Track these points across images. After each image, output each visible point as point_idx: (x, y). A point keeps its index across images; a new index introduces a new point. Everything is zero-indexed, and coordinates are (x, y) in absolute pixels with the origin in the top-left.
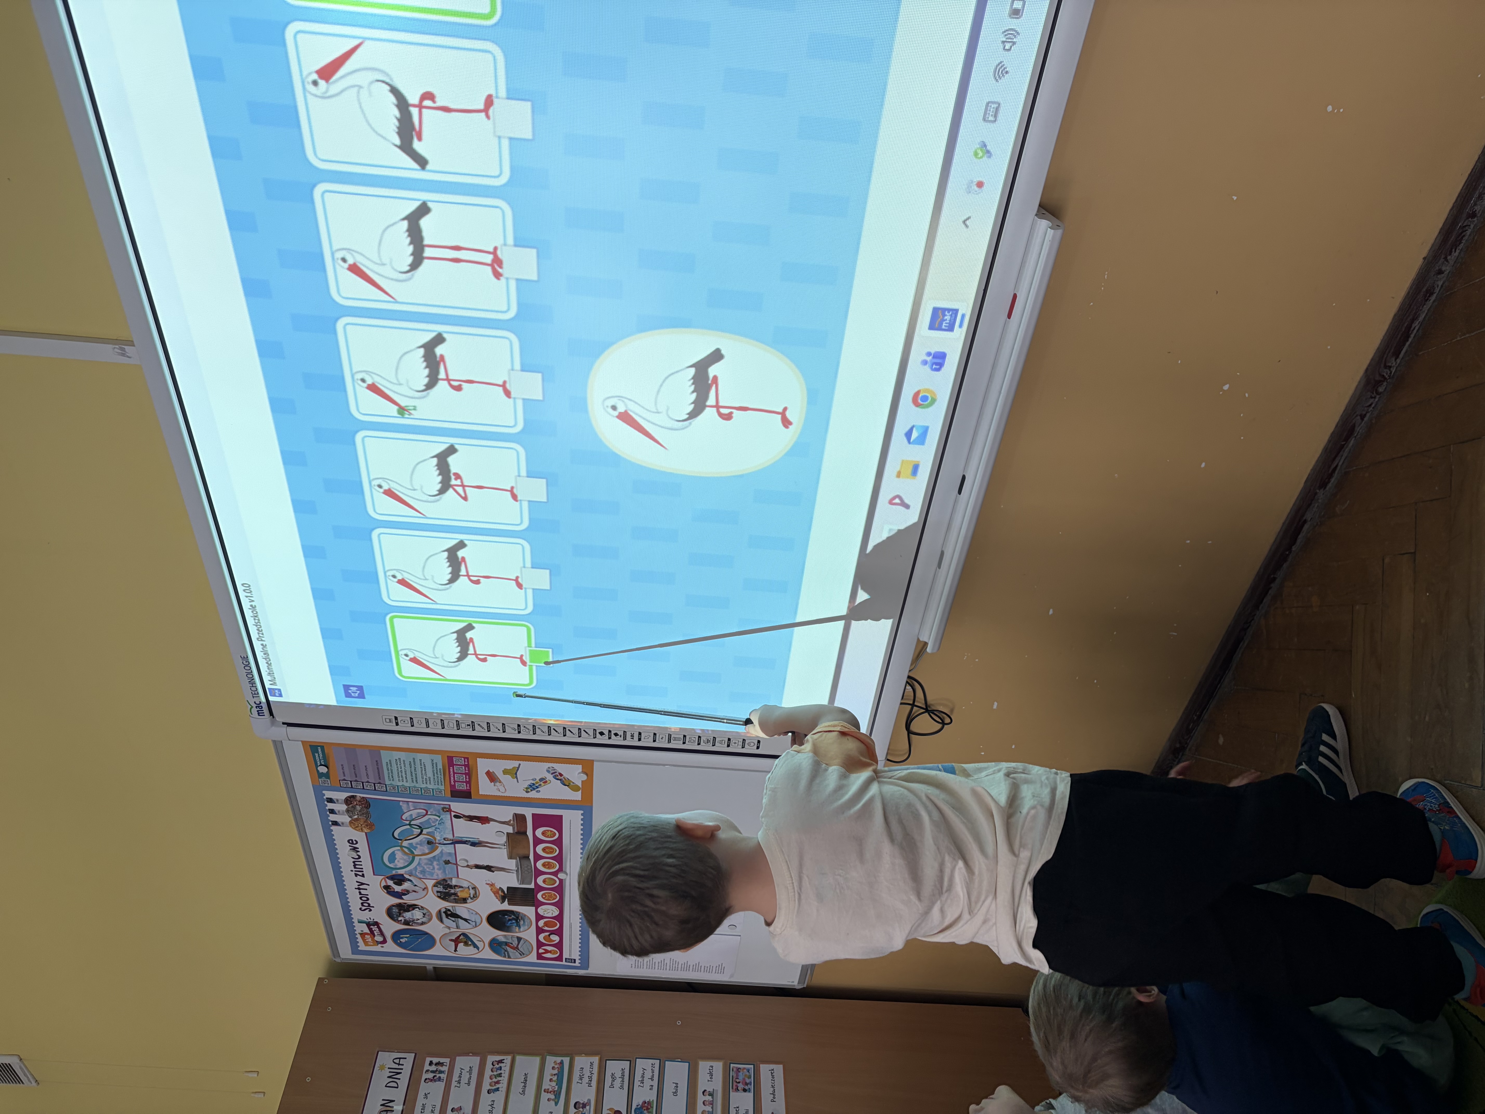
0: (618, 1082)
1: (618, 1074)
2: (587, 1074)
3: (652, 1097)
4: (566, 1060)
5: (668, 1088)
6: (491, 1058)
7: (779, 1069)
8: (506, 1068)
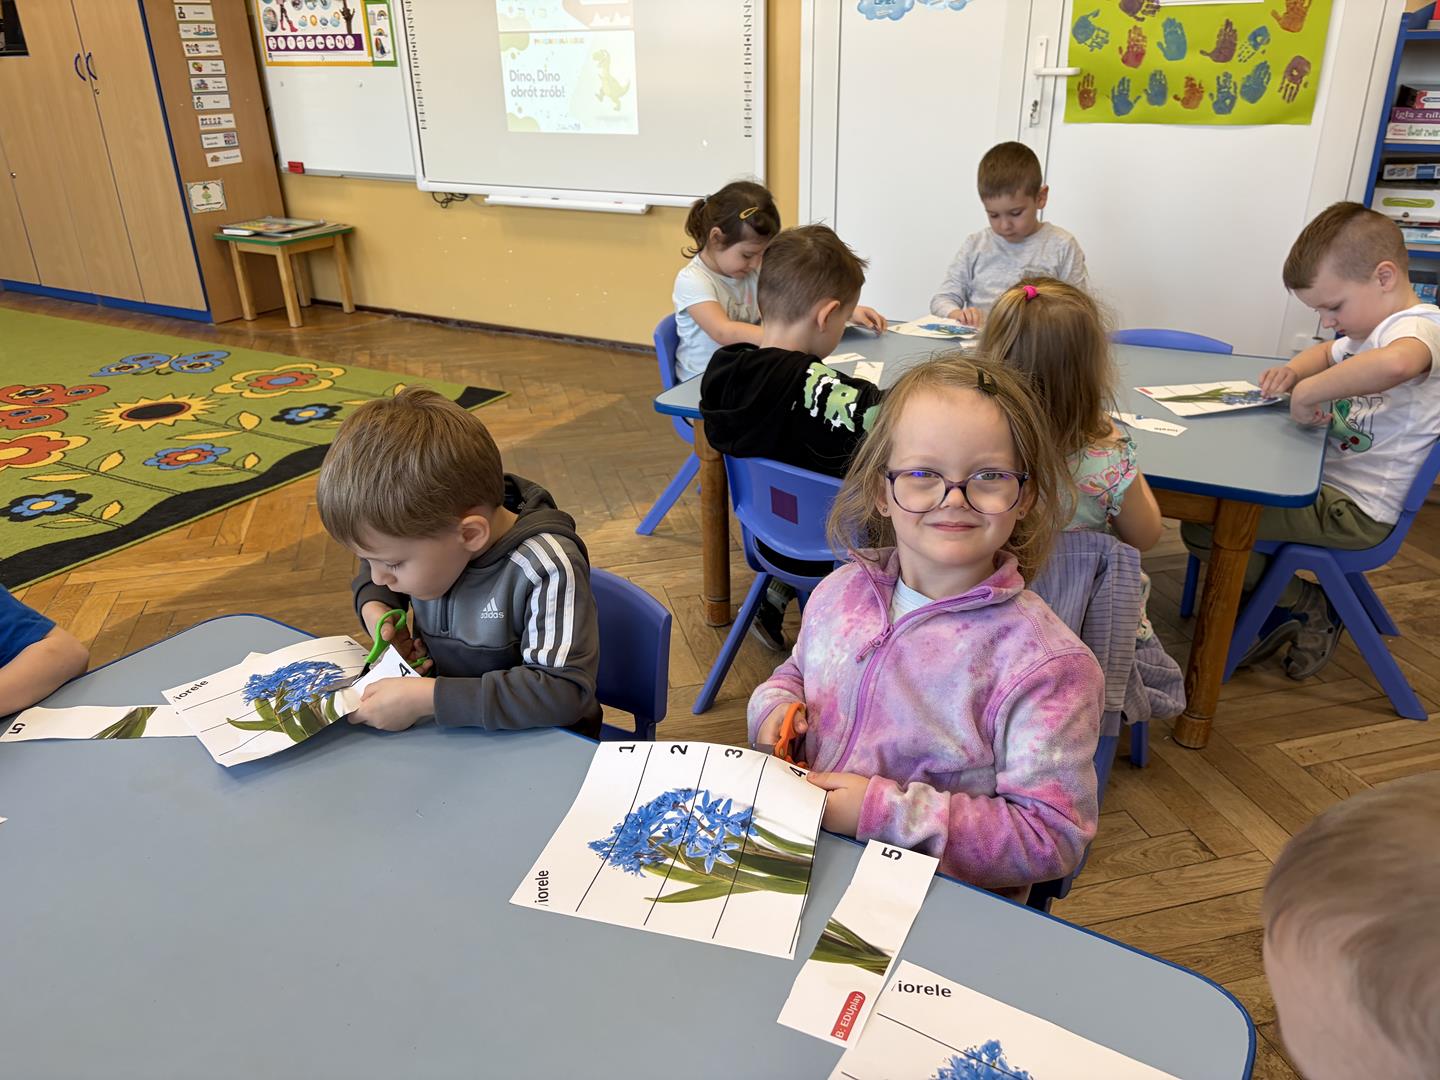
0: (214, 68)
1: (217, 68)
2: (213, 49)
3: (211, 89)
5: (217, 98)
7: (239, 160)
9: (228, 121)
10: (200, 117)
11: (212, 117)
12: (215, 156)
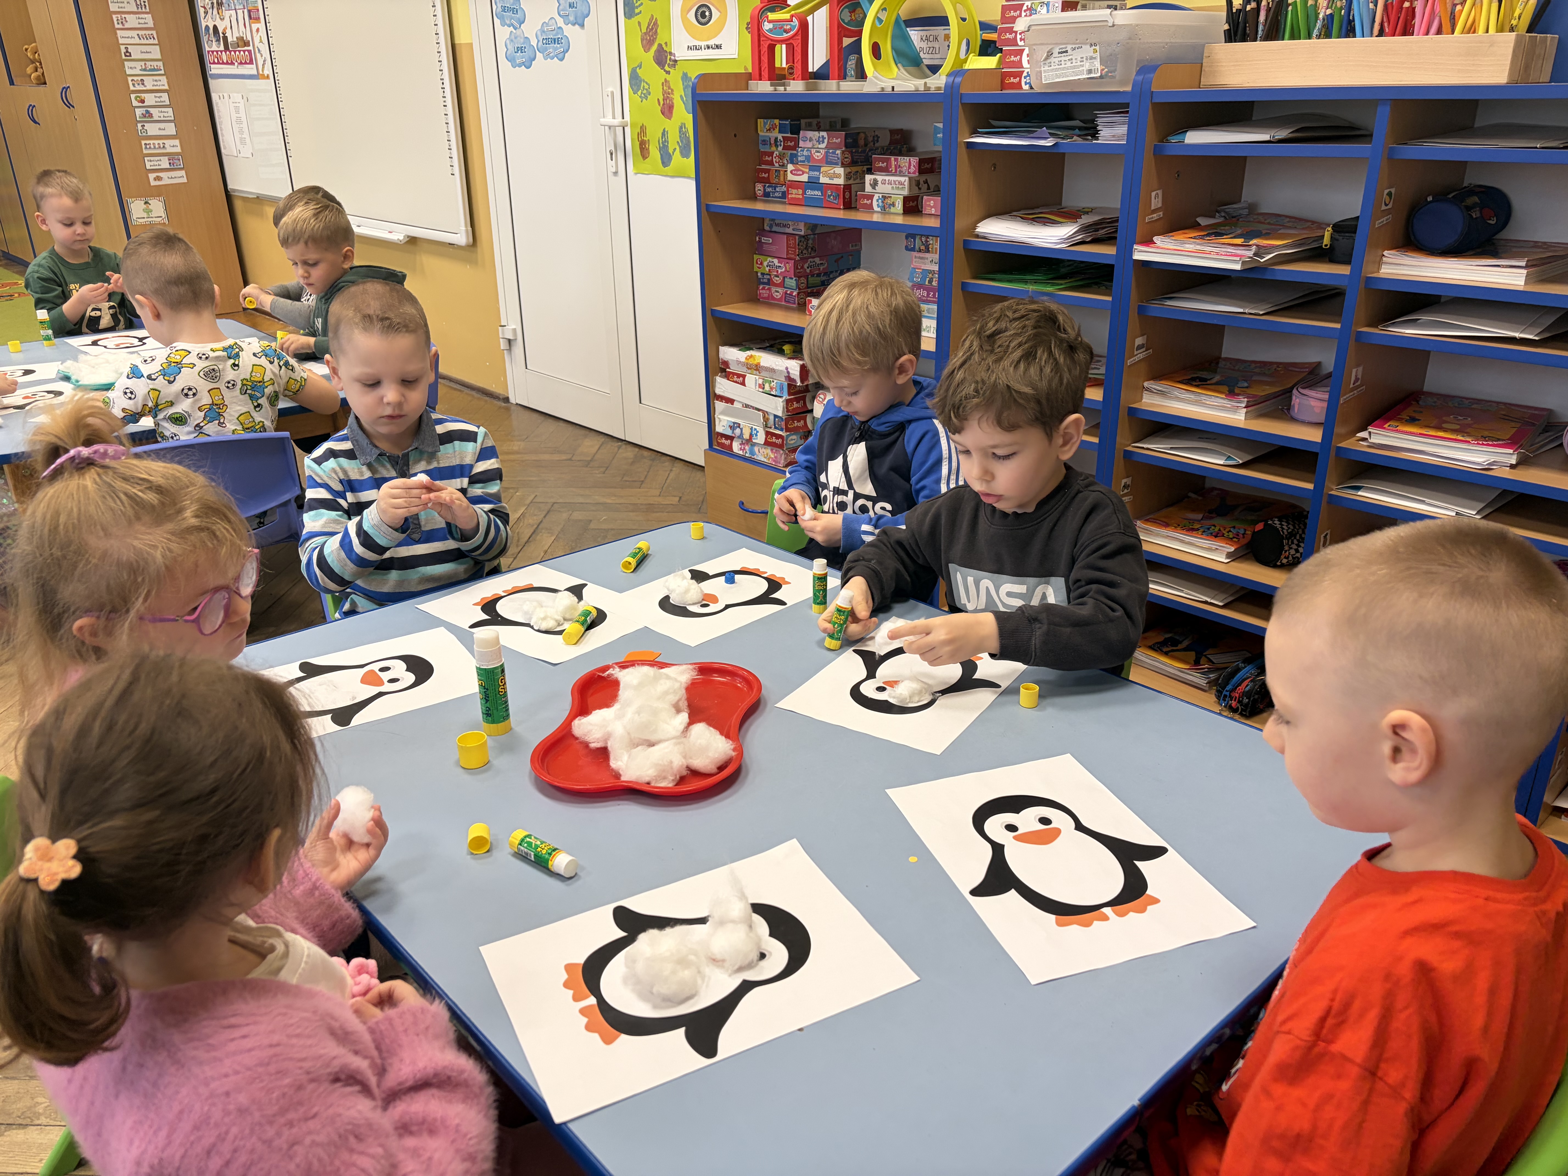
0: (158, 99)
1: (162, 99)
2: (159, 83)
3: (156, 118)
4: (162, 72)
5: (162, 125)
6: (154, 33)
7: (185, 180)
8: (151, 41)
9: (173, 147)
10: (143, 142)
11: (156, 142)
12: (158, 177)
